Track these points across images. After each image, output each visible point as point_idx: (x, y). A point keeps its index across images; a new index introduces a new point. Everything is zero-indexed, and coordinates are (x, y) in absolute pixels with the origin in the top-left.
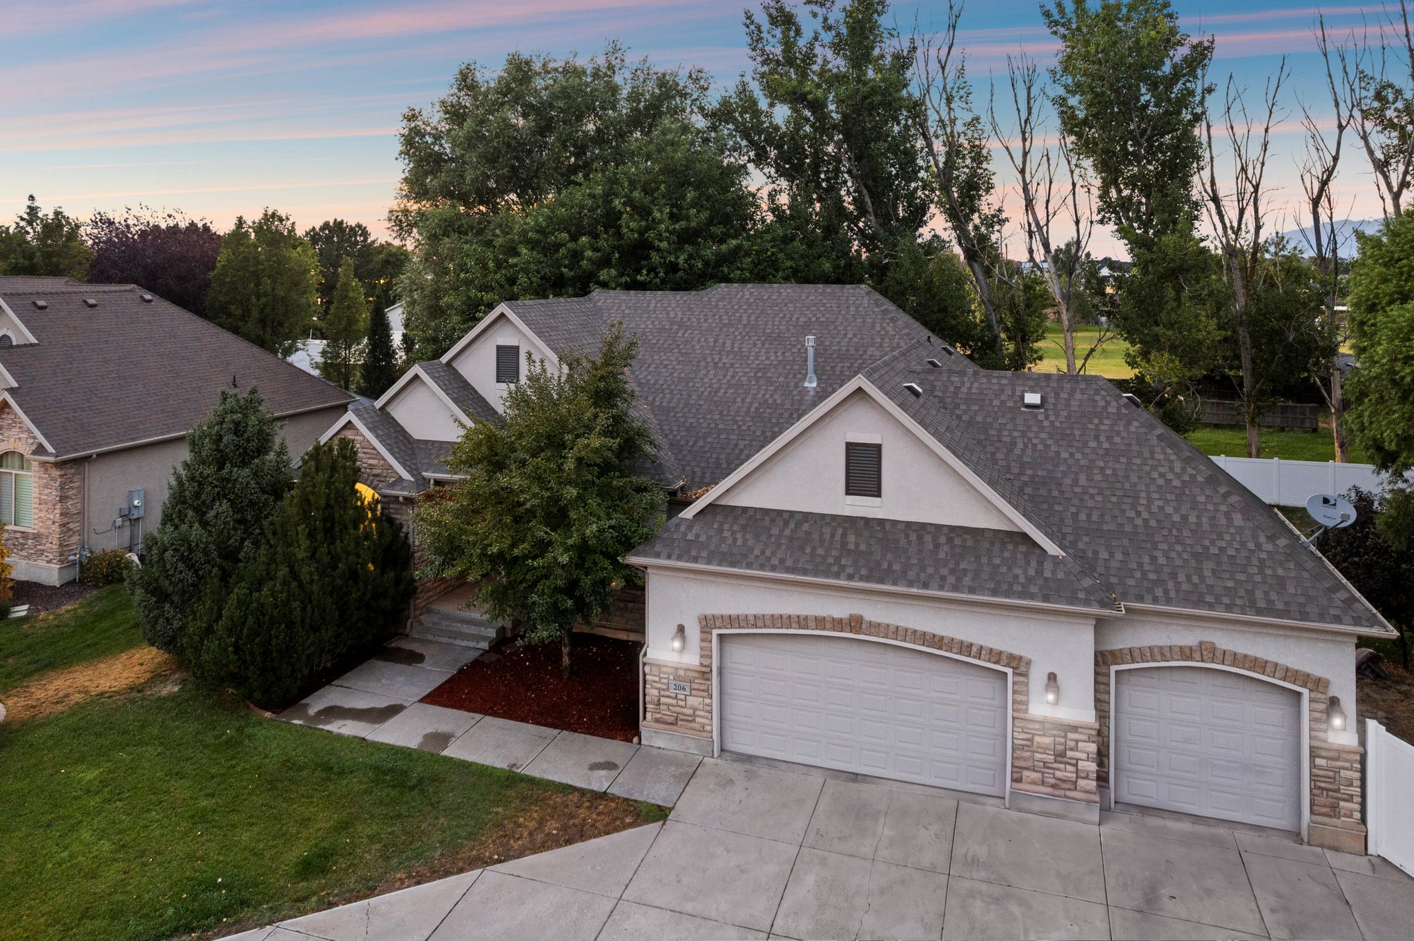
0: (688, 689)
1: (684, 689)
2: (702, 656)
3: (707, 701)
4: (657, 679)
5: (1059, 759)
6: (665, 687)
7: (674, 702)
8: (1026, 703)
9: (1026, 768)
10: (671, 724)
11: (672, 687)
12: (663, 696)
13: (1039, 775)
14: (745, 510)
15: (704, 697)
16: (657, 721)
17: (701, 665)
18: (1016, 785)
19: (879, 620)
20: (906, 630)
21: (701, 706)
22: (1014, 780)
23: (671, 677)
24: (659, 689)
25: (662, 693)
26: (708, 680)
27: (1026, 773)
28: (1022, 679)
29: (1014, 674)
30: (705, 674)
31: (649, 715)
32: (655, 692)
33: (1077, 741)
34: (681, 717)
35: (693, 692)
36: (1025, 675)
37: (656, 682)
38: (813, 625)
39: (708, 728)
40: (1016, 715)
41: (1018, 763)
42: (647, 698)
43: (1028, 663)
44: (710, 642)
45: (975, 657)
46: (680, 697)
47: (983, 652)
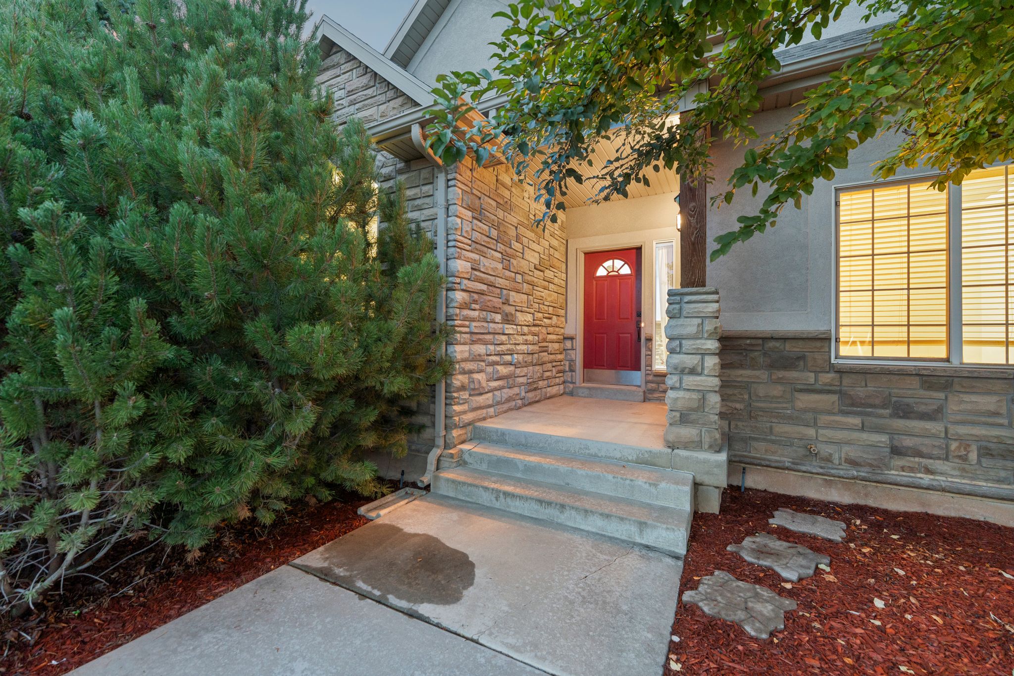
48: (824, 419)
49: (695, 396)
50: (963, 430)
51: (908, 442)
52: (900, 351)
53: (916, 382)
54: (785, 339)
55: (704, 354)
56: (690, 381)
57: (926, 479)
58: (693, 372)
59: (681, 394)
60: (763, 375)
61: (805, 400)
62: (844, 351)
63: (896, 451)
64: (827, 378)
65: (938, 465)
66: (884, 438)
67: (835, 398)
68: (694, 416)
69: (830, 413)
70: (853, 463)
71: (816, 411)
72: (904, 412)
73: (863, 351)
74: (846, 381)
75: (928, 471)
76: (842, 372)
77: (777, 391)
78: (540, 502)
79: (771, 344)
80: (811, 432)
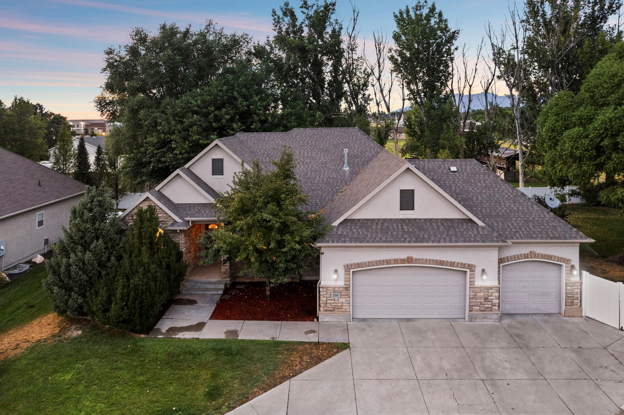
0: (339, 295)
1: (337, 296)
2: (345, 281)
3: (348, 299)
4: (326, 293)
5: (486, 300)
6: (329, 296)
7: (333, 302)
8: (474, 282)
9: (474, 306)
10: (332, 311)
11: (332, 295)
13: (479, 307)
14: (359, 220)
15: (346, 298)
16: (326, 310)
17: (345, 285)
18: (470, 313)
19: (419, 257)
20: (430, 260)
21: (345, 302)
22: (470, 311)
23: (332, 292)
24: (326, 297)
25: (328, 299)
26: (348, 291)
27: (474, 307)
28: (473, 273)
29: (470, 271)
30: (347, 288)
31: (322, 309)
32: (325, 299)
33: (492, 293)
34: (336, 307)
35: (342, 296)
36: (474, 271)
37: (325, 294)
38: (393, 262)
39: (348, 310)
40: (471, 286)
41: (471, 304)
42: (321, 302)
43: (475, 267)
44: (350, 275)
45: (456, 267)
46: (335, 299)
47: (459, 265)
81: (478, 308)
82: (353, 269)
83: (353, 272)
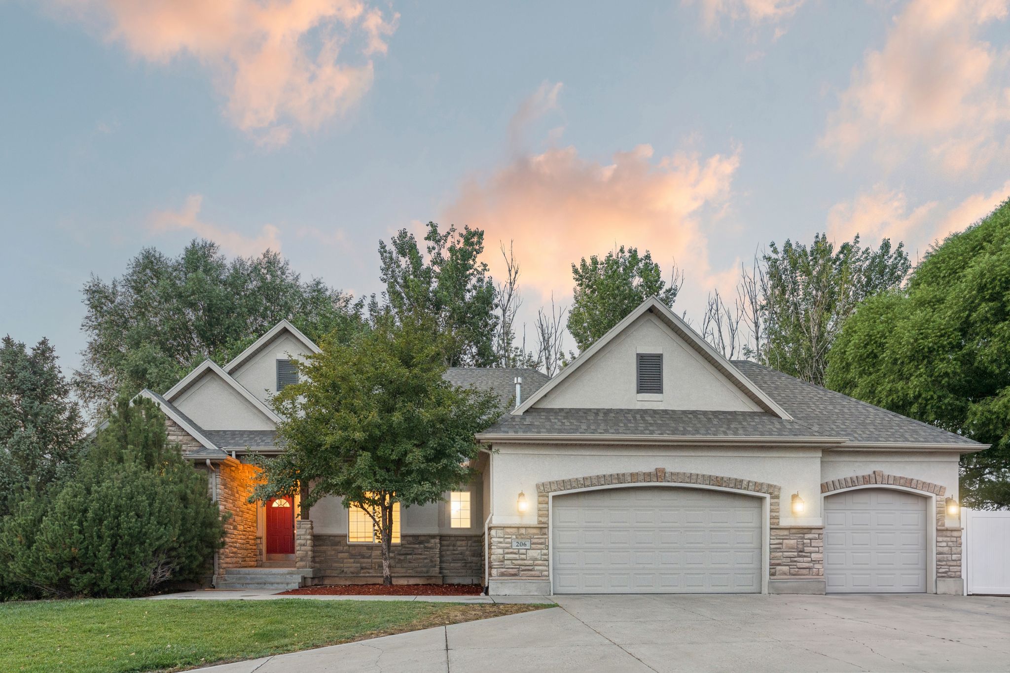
0: (528, 544)
1: (525, 545)
2: (539, 516)
3: (545, 551)
4: (502, 540)
5: (801, 554)
6: (508, 545)
7: (517, 556)
8: (778, 518)
9: (779, 565)
10: (515, 575)
11: (515, 544)
12: (508, 553)
13: (788, 567)
15: (541, 549)
16: (503, 574)
17: (540, 522)
18: (772, 577)
19: (677, 470)
20: (697, 475)
21: (539, 557)
22: (772, 574)
23: (514, 537)
24: (503, 548)
25: (507, 551)
26: (545, 534)
27: (778, 568)
28: (776, 500)
29: (772, 498)
30: (542, 528)
31: (494, 572)
32: (501, 551)
33: (810, 539)
34: (523, 568)
35: (533, 546)
36: (777, 497)
37: (501, 543)
38: (629, 479)
39: (546, 573)
40: (772, 526)
41: (773, 562)
42: (493, 557)
43: (780, 489)
44: (547, 503)
45: (745, 489)
46: (521, 551)
47: (750, 484)
48: (345, 560)
49: (305, 552)
50: (375, 560)
51: (364, 565)
52: (363, 540)
53: (365, 548)
54: (335, 536)
55: (307, 540)
56: (303, 548)
57: (367, 575)
58: (304, 545)
59: (300, 552)
60: (329, 548)
61: (340, 555)
62: (351, 540)
63: (362, 568)
64: (346, 548)
65: (371, 571)
66: (359, 565)
67: (347, 554)
68: (304, 559)
69: (347, 559)
70: (352, 573)
71: (343, 558)
72: (364, 557)
73: (355, 540)
74: (351, 548)
75: (369, 573)
76: (350, 546)
77: (333, 553)
78: (258, 584)
79: (331, 538)
80: (342, 565)
81: (786, 568)
82: (555, 491)
83: (554, 497)
